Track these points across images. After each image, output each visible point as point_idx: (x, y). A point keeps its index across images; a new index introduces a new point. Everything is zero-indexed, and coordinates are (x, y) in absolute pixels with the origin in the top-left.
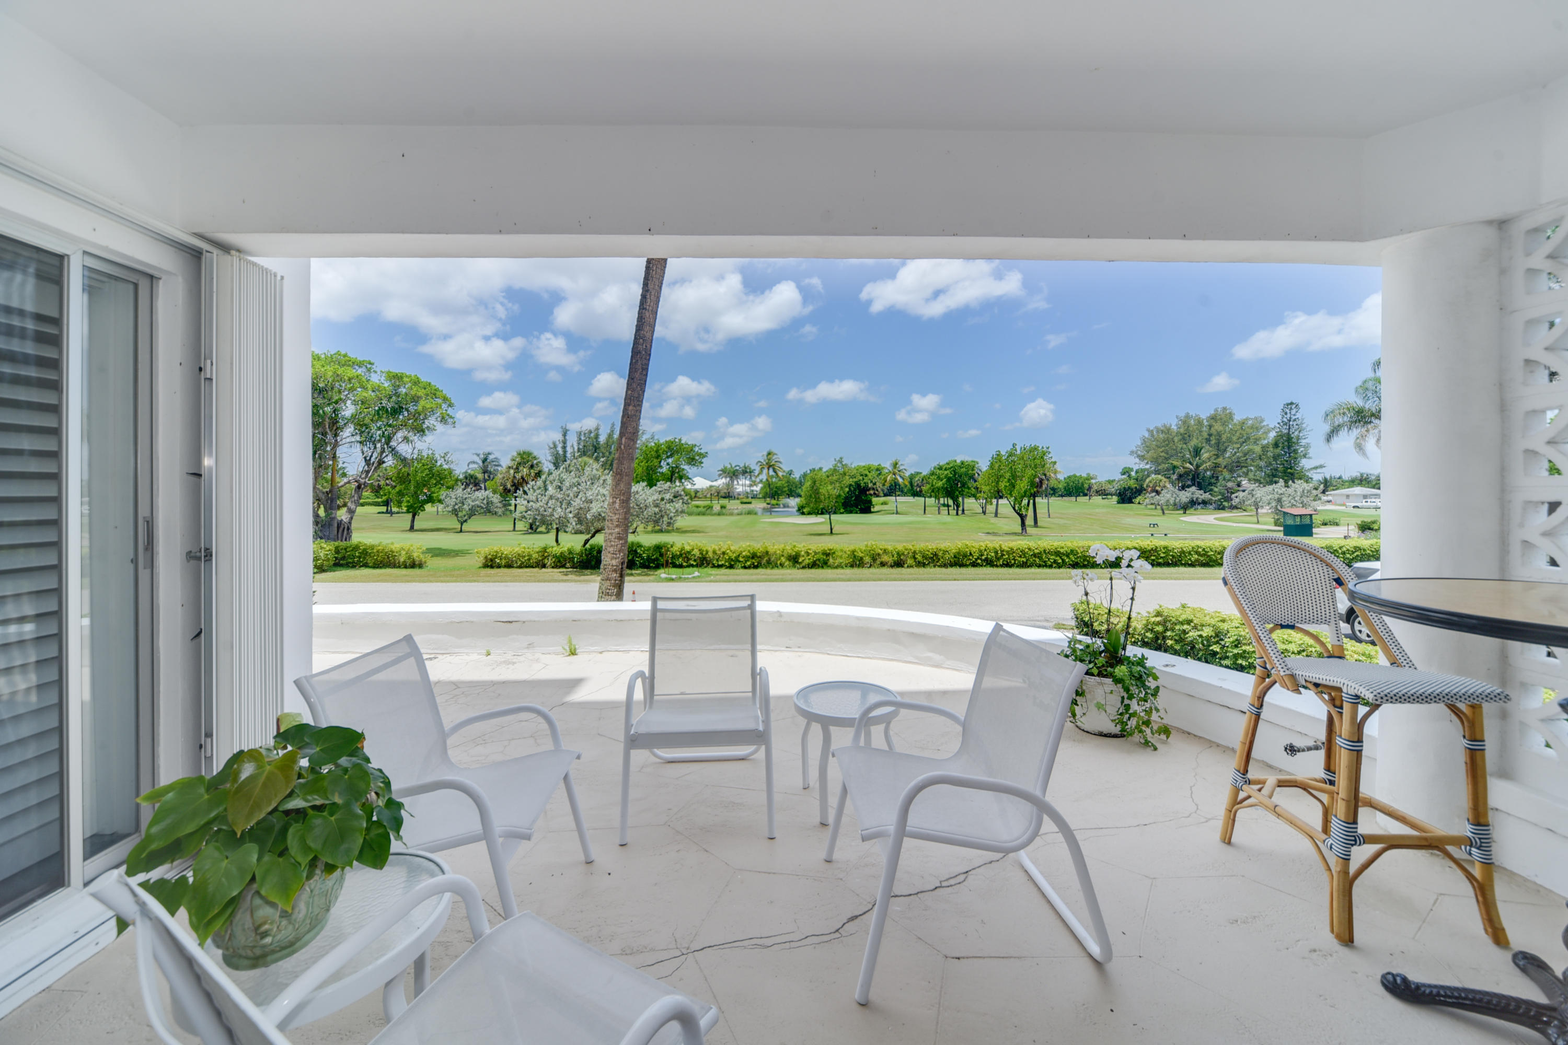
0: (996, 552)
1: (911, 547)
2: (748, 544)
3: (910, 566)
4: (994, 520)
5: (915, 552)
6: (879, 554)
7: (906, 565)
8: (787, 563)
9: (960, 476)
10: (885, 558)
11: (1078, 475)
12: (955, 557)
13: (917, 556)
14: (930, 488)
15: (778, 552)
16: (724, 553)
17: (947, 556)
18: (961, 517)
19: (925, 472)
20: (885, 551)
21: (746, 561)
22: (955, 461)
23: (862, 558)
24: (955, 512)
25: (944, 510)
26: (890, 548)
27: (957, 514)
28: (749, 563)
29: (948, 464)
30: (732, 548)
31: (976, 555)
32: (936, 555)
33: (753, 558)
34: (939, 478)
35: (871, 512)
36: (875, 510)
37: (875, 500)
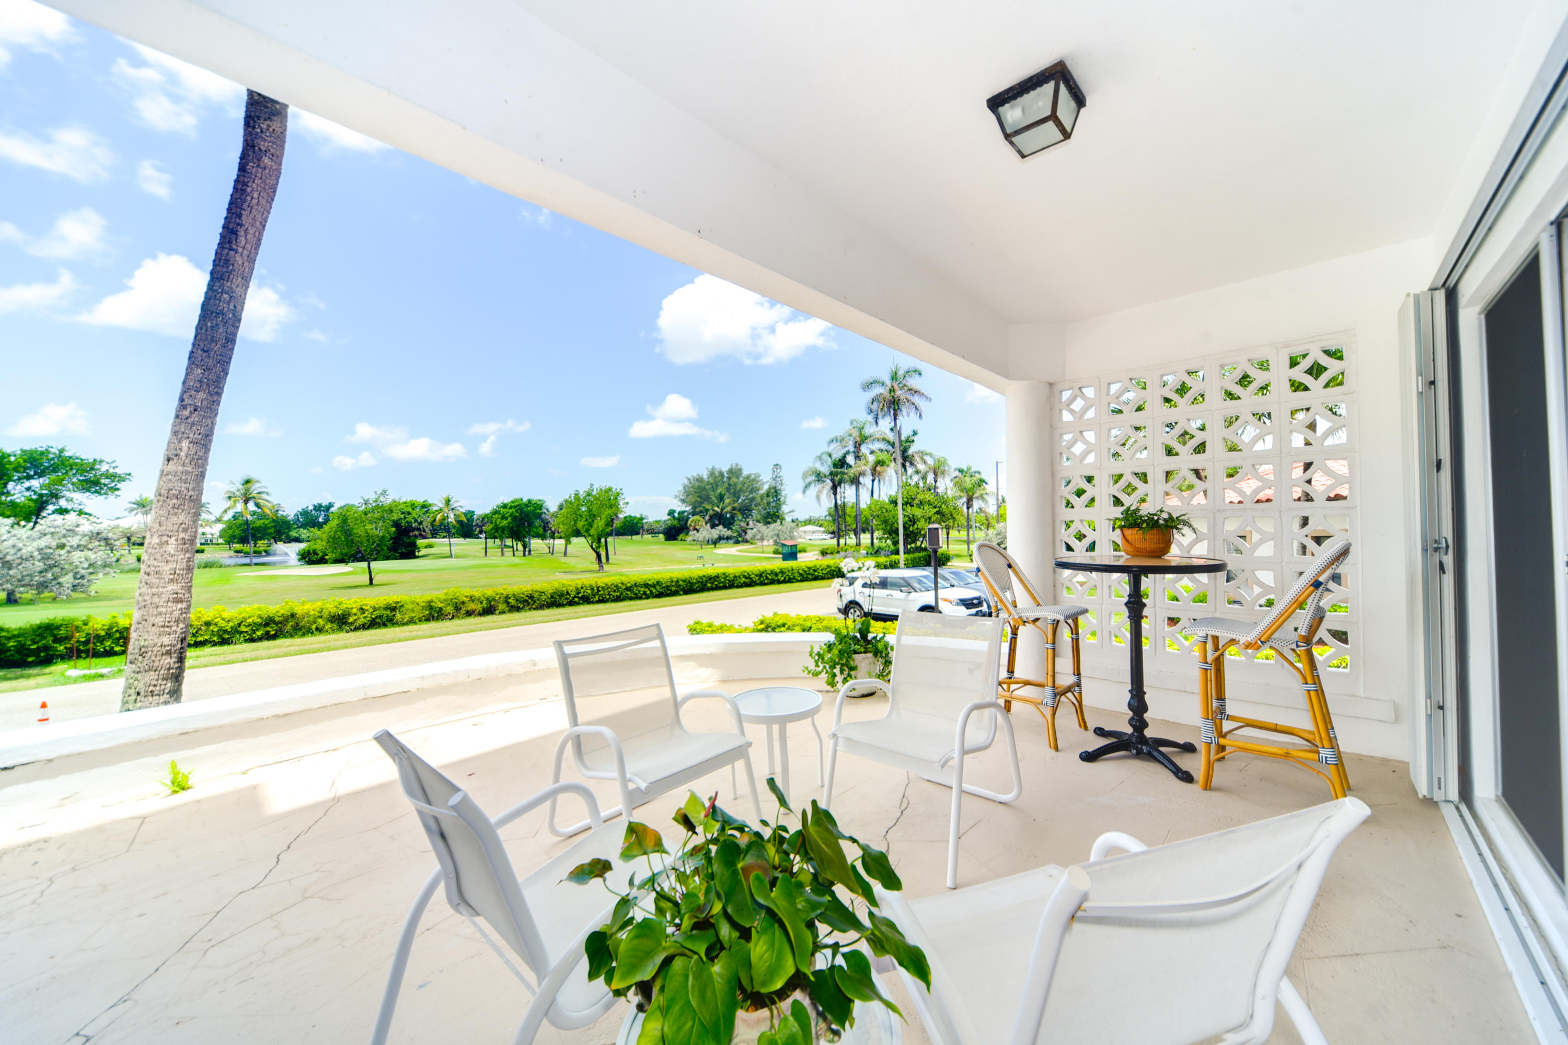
0: (592, 589)
1: (502, 591)
2: (256, 606)
3: (502, 612)
4: (564, 560)
5: (507, 597)
6: (463, 603)
7: (497, 612)
8: (329, 626)
9: (528, 515)
10: (471, 606)
11: (633, 515)
12: (552, 597)
13: (510, 601)
14: (492, 529)
15: (312, 613)
16: (208, 624)
17: (543, 598)
18: (528, 557)
19: (487, 510)
20: (472, 599)
21: (254, 632)
22: (522, 499)
23: (441, 609)
24: (522, 553)
25: (508, 552)
26: (477, 594)
27: (524, 555)
28: (259, 633)
29: (513, 502)
30: (226, 615)
31: (573, 594)
32: (531, 597)
33: (267, 625)
34: (504, 518)
35: (415, 557)
36: (421, 554)
37: (420, 542)
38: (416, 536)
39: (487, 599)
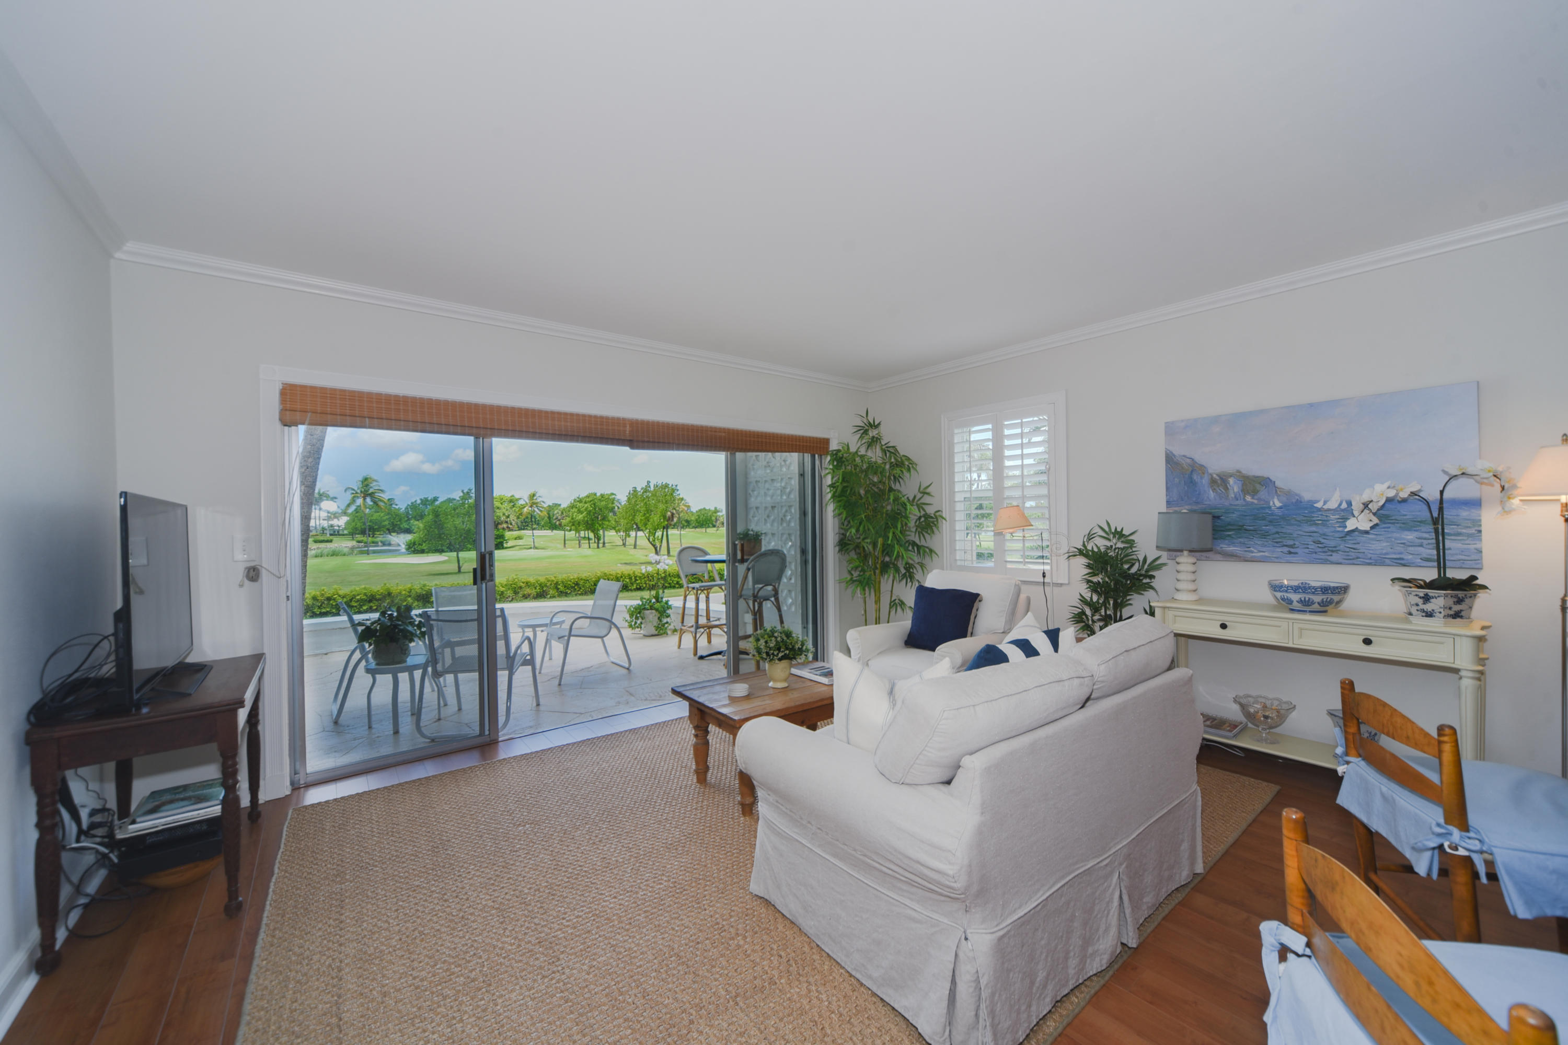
0: (630, 578)
1: (553, 579)
3: (553, 597)
4: (633, 552)
5: (557, 584)
6: (521, 588)
7: (549, 596)
8: (416, 603)
9: (600, 509)
10: (528, 591)
11: (707, 508)
13: (559, 586)
14: (570, 521)
15: (404, 592)
16: (329, 599)
18: (602, 549)
19: (565, 504)
20: (528, 584)
21: (361, 606)
22: (595, 494)
23: (502, 592)
24: (596, 545)
25: (585, 543)
26: (532, 580)
27: (598, 547)
28: (365, 608)
29: (588, 497)
30: (341, 593)
32: (577, 584)
33: (370, 601)
35: (503, 548)
36: (509, 544)
37: (508, 534)
38: (503, 529)
39: (540, 585)
